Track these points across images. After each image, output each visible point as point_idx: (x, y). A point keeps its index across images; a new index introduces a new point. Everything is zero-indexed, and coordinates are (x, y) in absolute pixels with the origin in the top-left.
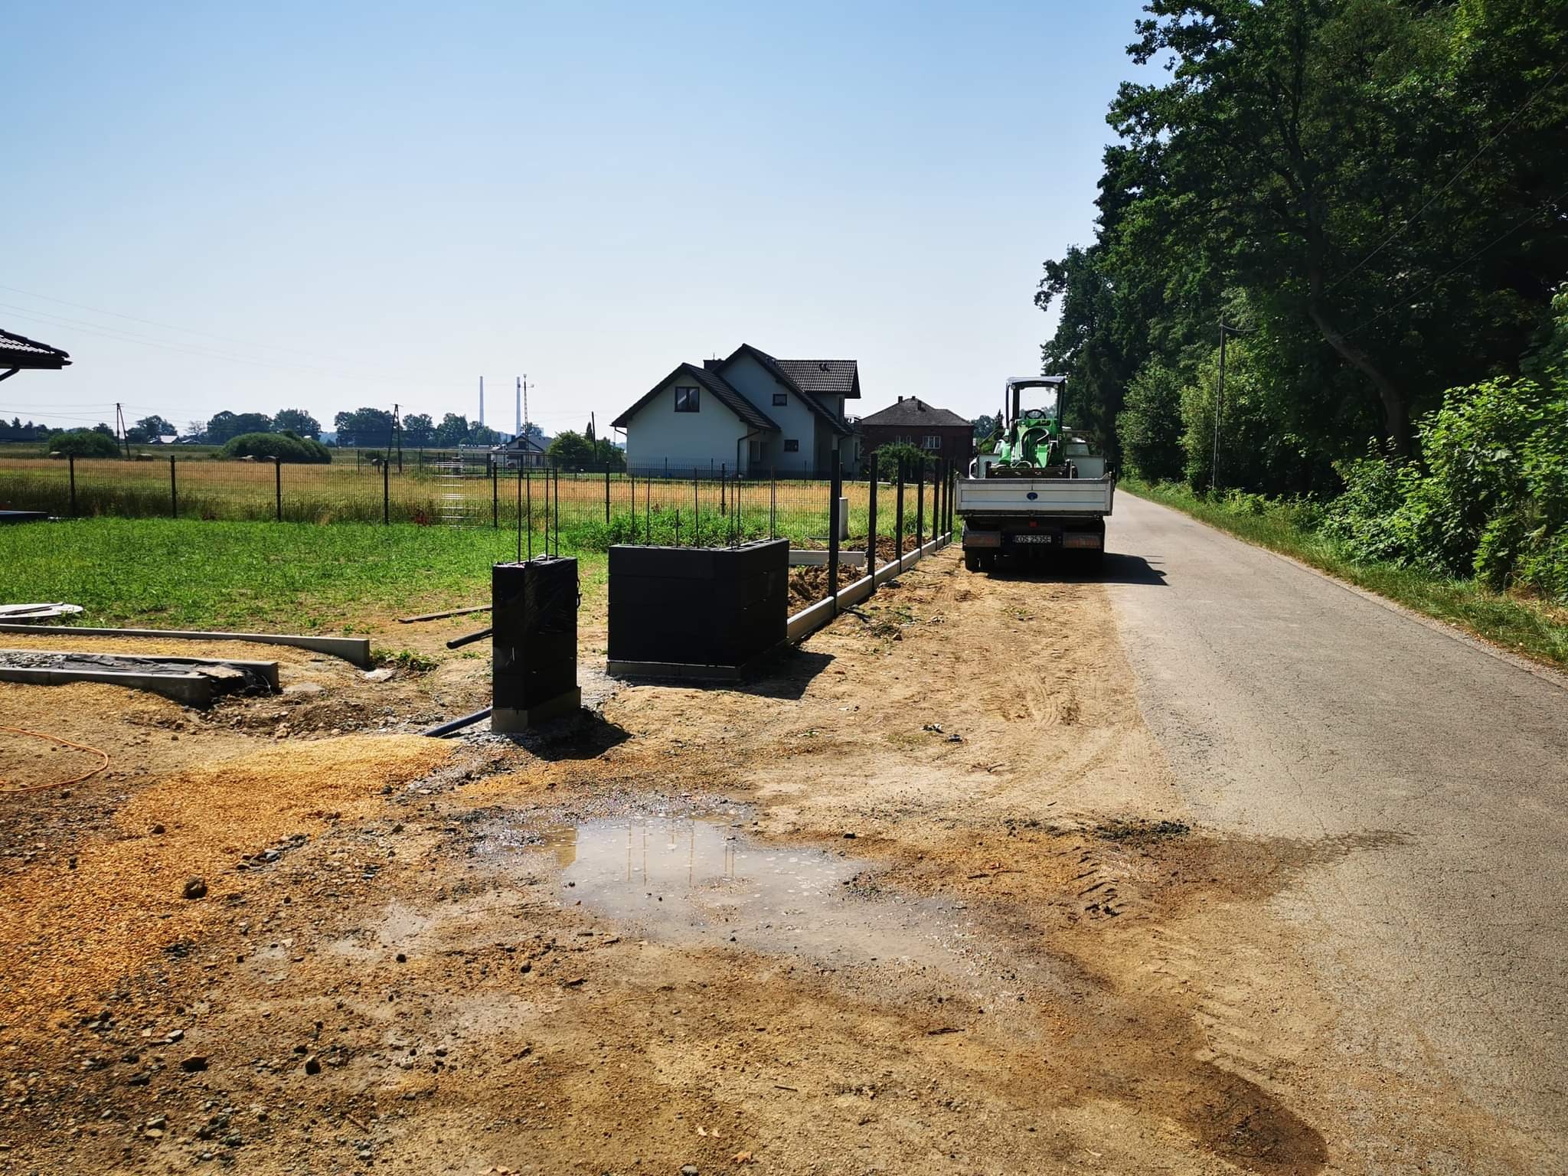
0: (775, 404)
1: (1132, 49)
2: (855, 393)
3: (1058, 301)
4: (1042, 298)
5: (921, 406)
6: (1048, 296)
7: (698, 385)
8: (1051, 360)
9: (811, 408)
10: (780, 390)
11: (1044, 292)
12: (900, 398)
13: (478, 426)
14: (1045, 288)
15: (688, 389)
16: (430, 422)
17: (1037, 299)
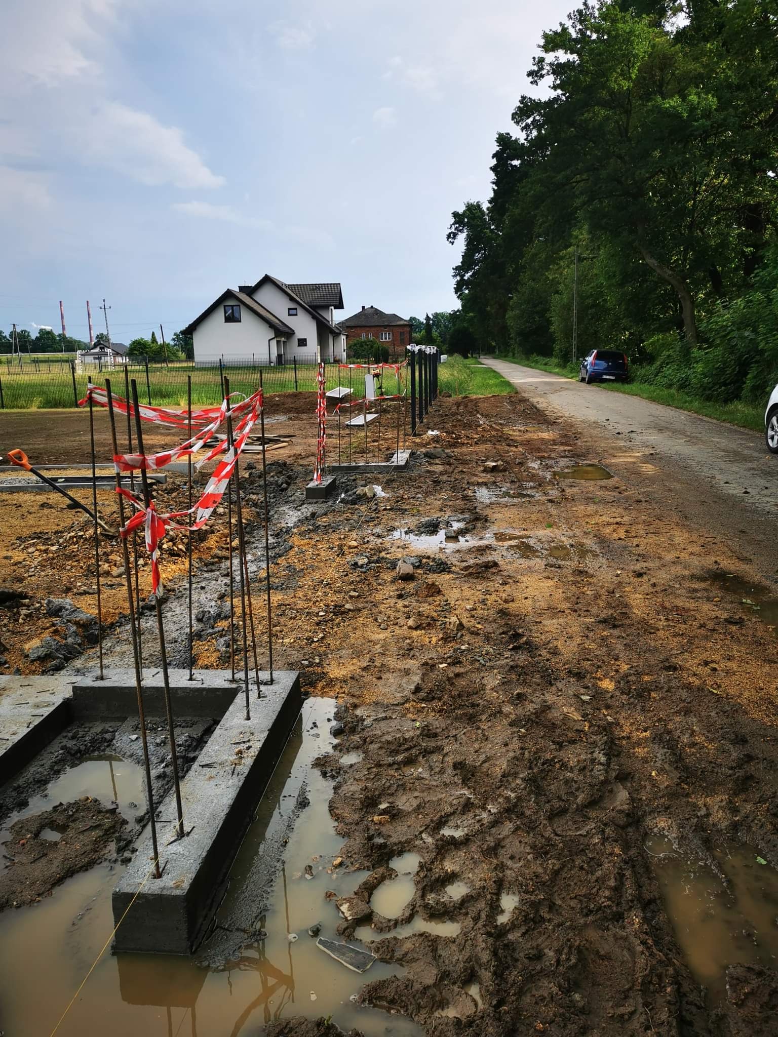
0: (289, 315)
1: (530, 74)
2: (340, 306)
3: (462, 238)
4: (452, 237)
5: (376, 312)
6: (455, 235)
7: (239, 304)
8: (458, 278)
9: (314, 317)
10: (293, 306)
11: (452, 232)
12: (363, 307)
13: (63, 337)
14: (453, 230)
15: (232, 306)
16: (29, 336)
17: (449, 237)
